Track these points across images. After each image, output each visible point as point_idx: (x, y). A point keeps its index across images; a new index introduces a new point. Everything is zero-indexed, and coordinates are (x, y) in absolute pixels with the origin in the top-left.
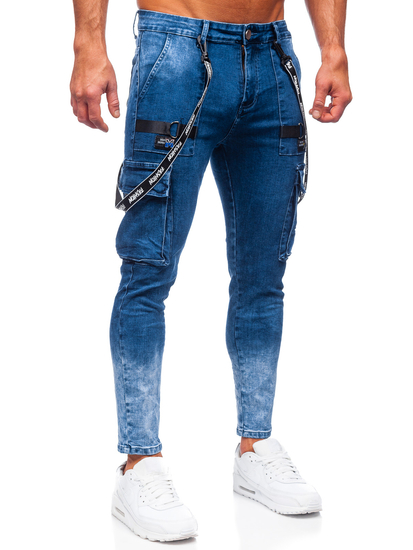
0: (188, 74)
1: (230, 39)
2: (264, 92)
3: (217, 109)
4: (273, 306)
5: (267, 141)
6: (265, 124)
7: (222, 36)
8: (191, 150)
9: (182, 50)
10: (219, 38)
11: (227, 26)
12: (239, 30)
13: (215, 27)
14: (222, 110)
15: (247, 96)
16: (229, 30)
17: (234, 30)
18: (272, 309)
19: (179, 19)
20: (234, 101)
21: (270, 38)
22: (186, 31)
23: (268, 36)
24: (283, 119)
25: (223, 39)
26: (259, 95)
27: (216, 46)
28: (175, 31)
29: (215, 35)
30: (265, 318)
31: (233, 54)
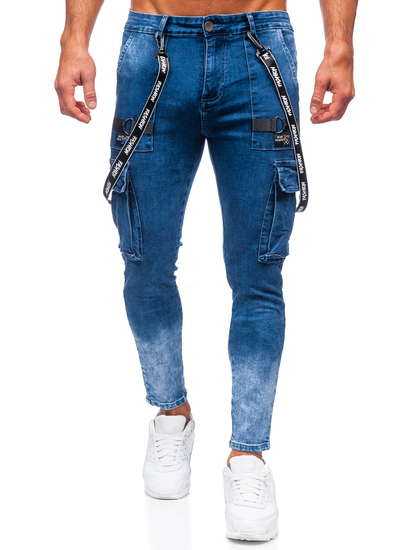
0: (143, 70)
1: (191, 33)
2: (232, 84)
3: (174, 104)
4: (260, 310)
5: (239, 134)
6: (236, 117)
7: (182, 29)
8: (148, 146)
9: (141, 47)
10: (179, 32)
11: (186, 19)
12: (199, 23)
13: (174, 22)
14: (179, 104)
15: (207, 90)
16: (188, 23)
17: (193, 23)
18: (259, 313)
19: (143, 16)
20: (193, 95)
21: (242, 30)
22: (146, 27)
23: (240, 27)
24: (256, 111)
25: (184, 33)
26: (225, 87)
27: (177, 40)
28: (138, 29)
29: (174, 29)
30: (252, 322)
31: (194, 47)
